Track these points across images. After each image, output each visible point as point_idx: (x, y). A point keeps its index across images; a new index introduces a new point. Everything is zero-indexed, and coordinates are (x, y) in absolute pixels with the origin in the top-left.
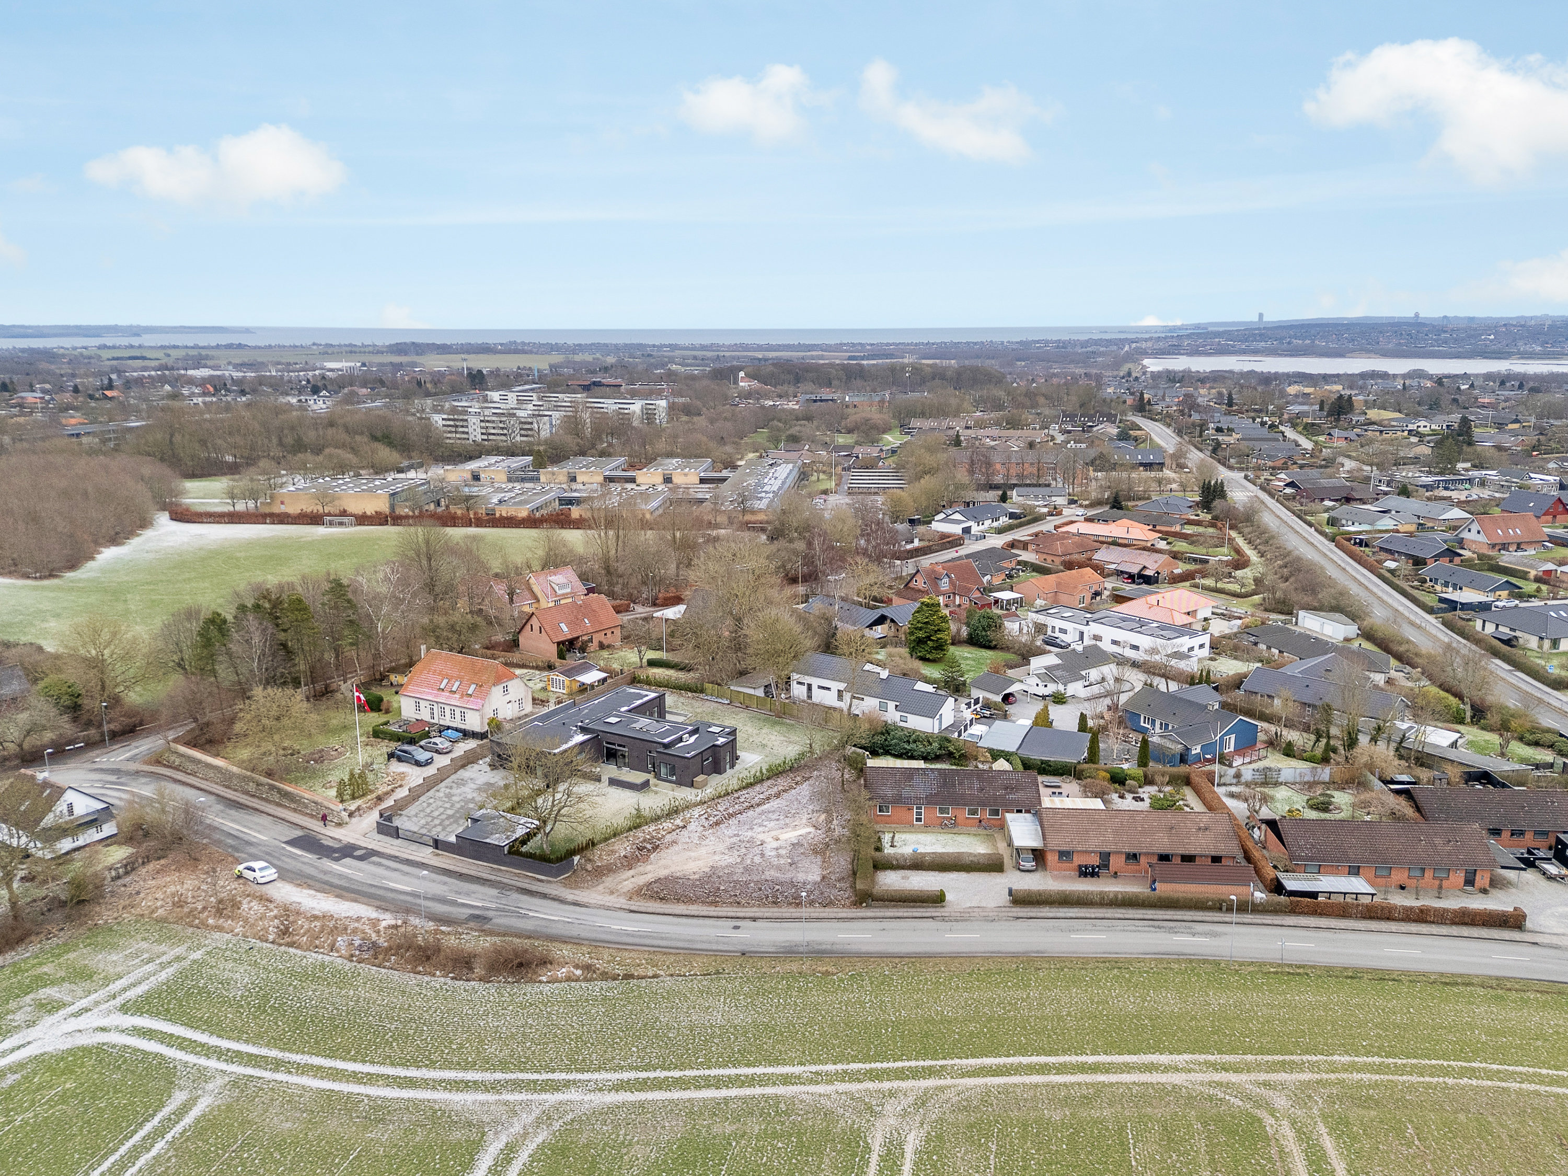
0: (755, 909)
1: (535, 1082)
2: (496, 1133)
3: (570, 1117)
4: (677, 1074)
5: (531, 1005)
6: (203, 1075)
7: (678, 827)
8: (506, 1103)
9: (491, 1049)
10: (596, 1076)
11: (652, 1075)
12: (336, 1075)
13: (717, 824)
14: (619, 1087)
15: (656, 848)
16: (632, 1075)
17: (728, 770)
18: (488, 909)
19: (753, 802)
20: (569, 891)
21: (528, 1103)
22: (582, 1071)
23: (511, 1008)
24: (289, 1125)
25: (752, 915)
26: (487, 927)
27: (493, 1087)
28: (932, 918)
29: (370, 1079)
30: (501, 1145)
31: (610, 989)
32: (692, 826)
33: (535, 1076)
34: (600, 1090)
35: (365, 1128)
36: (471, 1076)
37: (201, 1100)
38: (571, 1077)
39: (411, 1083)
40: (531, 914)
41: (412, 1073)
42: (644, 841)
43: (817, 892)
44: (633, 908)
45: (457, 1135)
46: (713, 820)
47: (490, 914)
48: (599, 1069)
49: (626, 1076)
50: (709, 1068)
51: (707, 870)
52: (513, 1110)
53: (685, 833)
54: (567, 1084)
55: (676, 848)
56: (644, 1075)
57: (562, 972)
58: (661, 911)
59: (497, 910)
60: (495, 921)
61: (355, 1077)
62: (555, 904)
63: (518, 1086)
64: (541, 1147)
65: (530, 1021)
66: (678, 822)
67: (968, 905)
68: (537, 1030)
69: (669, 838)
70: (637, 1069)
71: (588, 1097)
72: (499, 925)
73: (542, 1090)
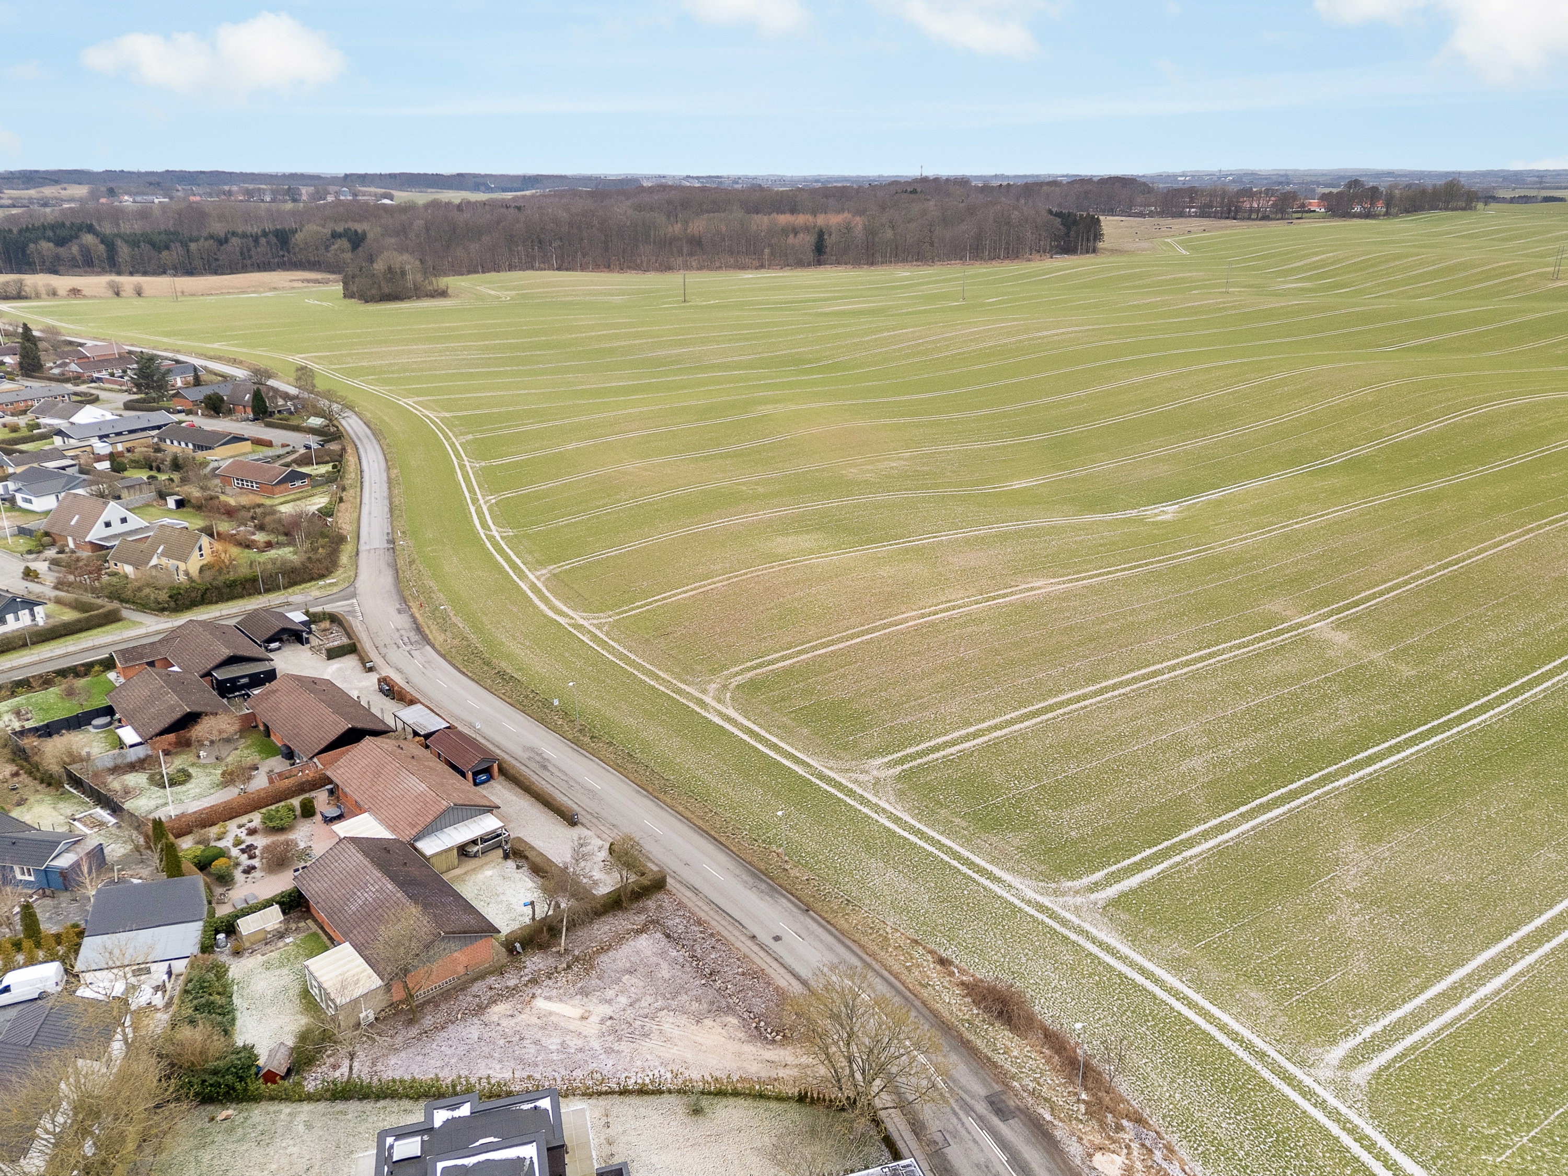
1: (1050, 917)
2: (1096, 904)
4: (955, 863)
5: (1013, 973)
8: (1079, 916)
9: (1069, 958)
10: (1005, 894)
11: (970, 873)
12: (1205, 1014)
14: (998, 880)
16: (983, 880)
18: (981, 1119)
21: (1064, 907)
23: (1031, 981)
24: (1252, 995)
26: (997, 1088)
27: (1081, 931)
29: (1177, 995)
30: (1096, 894)
33: (1047, 920)
34: (1010, 886)
35: (1189, 959)
36: (1094, 949)
37: (1336, 1063)
38: (1023, 905)
39: (1142, 971)
41: (1140, 979)
45: (1123, 916)
47: (981, 1108)
49: (987, 883)
51: (707, 1019)
52: (1077, 910)
54: (1029, 903)
56: (975, 875)
59: (969, 1109)
60: (982, 1092)
61: (1191, 1004)
63: (1064, 922)
64: (1072, 878)
65: (1024, 960)
68: (1023, 950)
70: (974, 881)
71: (1019, 886)
72: (984, 1082)
73: (1048, 909)
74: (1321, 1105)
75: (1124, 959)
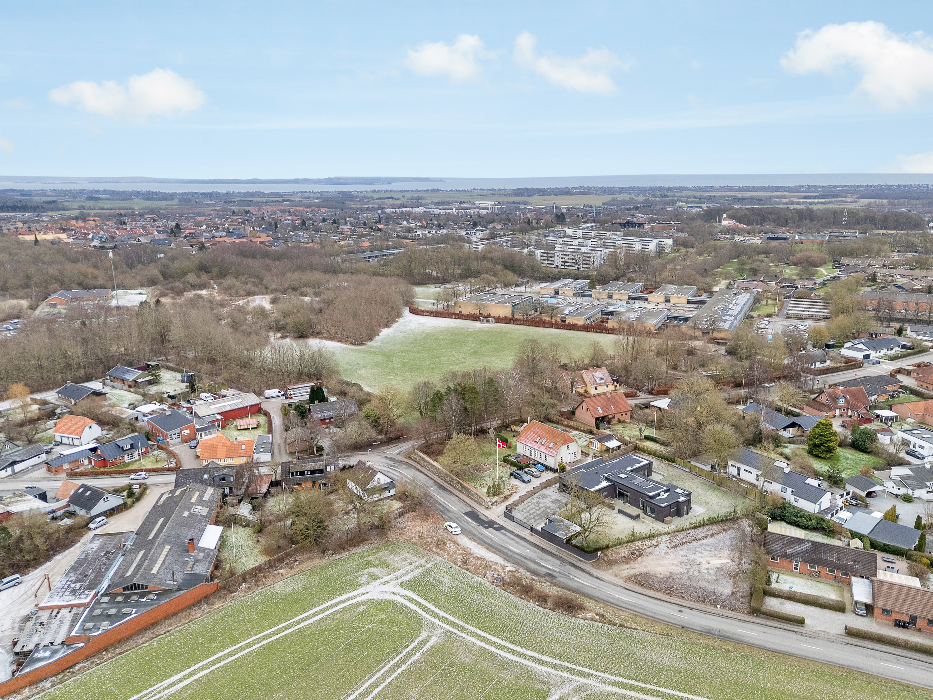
0: (692, 603)
1: (574, 670)
2: (555, 690)
3: (589, 692)
4: (643, 685)
5: (574, 629)
6: (433, 627)
7: (654, 545)
8: (560, 677)
9: (554, 647)
10: (602, 675)
11: (630, 682)
12: (487, 641)
13: (676, 547)
14: (614, 684)
15: (641, 555)
16: (620, 679)
17: (685, 515)
18: (555, 571)
19: (697, 538)
20: (595, 570)
21: (571, 680)
22: (596, 670)
23: (564, 628)
24: (468, 660)
25: (690, 606)
26: (554, 581)
27: (554, 666)
28: (795, 632)
29: (501, 647)
31: (612, 630)
32: (662, 546)
33: (574, 667)
34: (604, 682)
35: (499, 671)
36: (545, 658)
37: (433, 638)
38: (592, 672)
39: (518, 654)
40: (576, 579)
41: (519, 649)
42: (635, 550)
43: (728, 601)
44: (626, 587)
45: (538, 686)
46: (673, 544)
47: (556, 574)
48: (604, 672)
49: (617, 679)
50: (659, 687)
51: (668, 573)
52: (563, 681)
53: (657, 549)
54: (589, 675)
55: (651, 557)
56: (626, 681)
57: (589, 615)
58: (641, 592)
59: (559, 573)
60: (558, 578)
61: (494, 644)
62: (587, 576)
63: (566, 669)
65: (573, 637)
66: (654, 542)
67: (819, 629)
68: (576, 643)
69: (648, 550)
70: (623, 676)
71: (599, 685)
72: (560, 582)
73: (577, 675)
74: (440, 618)
75: (529, 658)
